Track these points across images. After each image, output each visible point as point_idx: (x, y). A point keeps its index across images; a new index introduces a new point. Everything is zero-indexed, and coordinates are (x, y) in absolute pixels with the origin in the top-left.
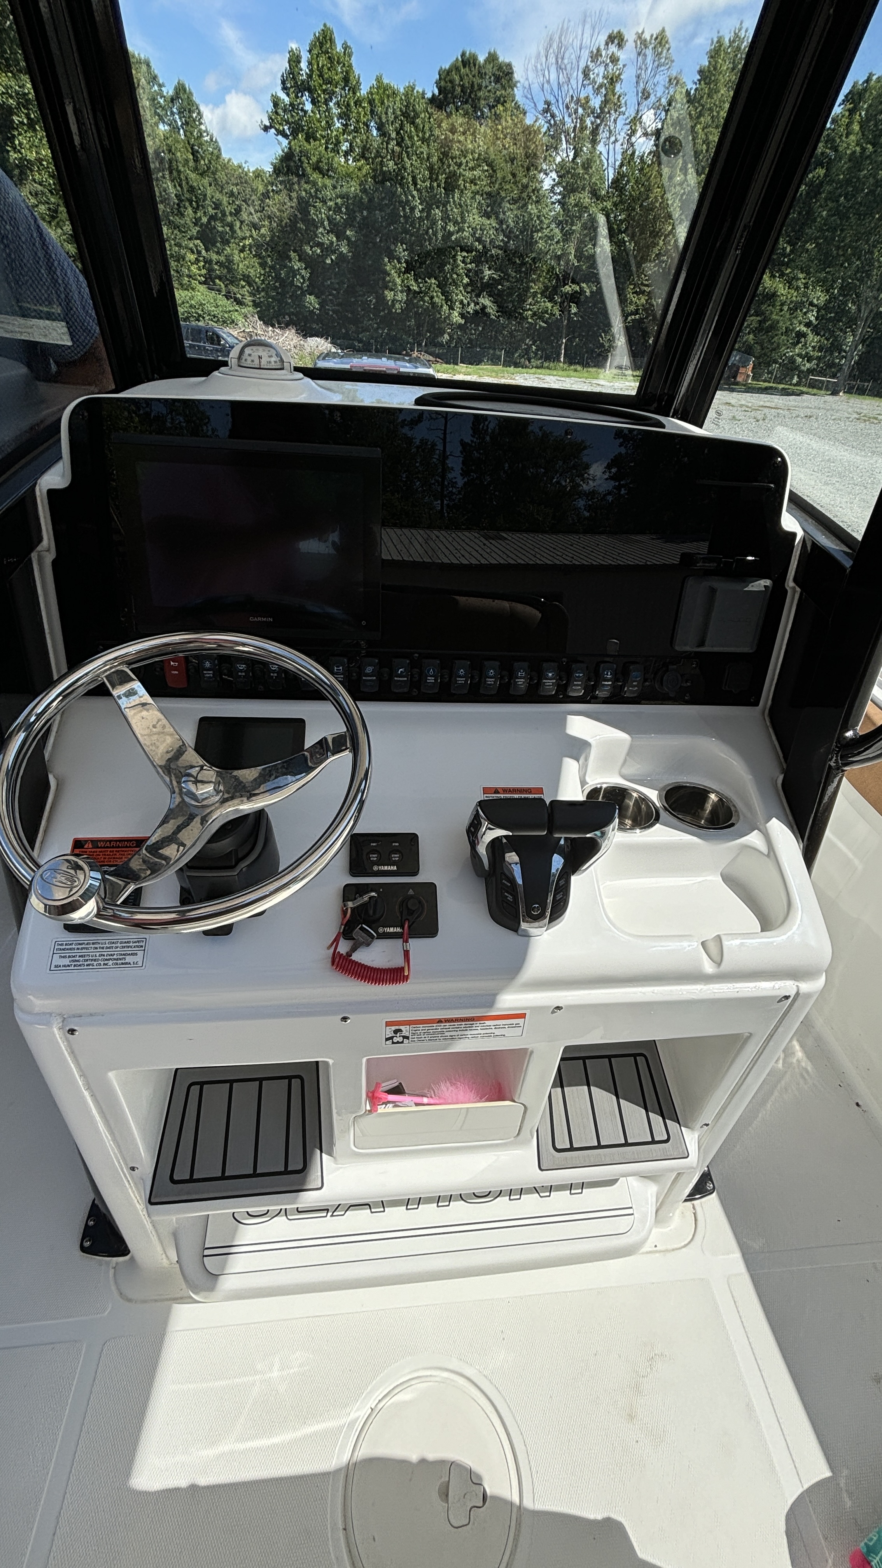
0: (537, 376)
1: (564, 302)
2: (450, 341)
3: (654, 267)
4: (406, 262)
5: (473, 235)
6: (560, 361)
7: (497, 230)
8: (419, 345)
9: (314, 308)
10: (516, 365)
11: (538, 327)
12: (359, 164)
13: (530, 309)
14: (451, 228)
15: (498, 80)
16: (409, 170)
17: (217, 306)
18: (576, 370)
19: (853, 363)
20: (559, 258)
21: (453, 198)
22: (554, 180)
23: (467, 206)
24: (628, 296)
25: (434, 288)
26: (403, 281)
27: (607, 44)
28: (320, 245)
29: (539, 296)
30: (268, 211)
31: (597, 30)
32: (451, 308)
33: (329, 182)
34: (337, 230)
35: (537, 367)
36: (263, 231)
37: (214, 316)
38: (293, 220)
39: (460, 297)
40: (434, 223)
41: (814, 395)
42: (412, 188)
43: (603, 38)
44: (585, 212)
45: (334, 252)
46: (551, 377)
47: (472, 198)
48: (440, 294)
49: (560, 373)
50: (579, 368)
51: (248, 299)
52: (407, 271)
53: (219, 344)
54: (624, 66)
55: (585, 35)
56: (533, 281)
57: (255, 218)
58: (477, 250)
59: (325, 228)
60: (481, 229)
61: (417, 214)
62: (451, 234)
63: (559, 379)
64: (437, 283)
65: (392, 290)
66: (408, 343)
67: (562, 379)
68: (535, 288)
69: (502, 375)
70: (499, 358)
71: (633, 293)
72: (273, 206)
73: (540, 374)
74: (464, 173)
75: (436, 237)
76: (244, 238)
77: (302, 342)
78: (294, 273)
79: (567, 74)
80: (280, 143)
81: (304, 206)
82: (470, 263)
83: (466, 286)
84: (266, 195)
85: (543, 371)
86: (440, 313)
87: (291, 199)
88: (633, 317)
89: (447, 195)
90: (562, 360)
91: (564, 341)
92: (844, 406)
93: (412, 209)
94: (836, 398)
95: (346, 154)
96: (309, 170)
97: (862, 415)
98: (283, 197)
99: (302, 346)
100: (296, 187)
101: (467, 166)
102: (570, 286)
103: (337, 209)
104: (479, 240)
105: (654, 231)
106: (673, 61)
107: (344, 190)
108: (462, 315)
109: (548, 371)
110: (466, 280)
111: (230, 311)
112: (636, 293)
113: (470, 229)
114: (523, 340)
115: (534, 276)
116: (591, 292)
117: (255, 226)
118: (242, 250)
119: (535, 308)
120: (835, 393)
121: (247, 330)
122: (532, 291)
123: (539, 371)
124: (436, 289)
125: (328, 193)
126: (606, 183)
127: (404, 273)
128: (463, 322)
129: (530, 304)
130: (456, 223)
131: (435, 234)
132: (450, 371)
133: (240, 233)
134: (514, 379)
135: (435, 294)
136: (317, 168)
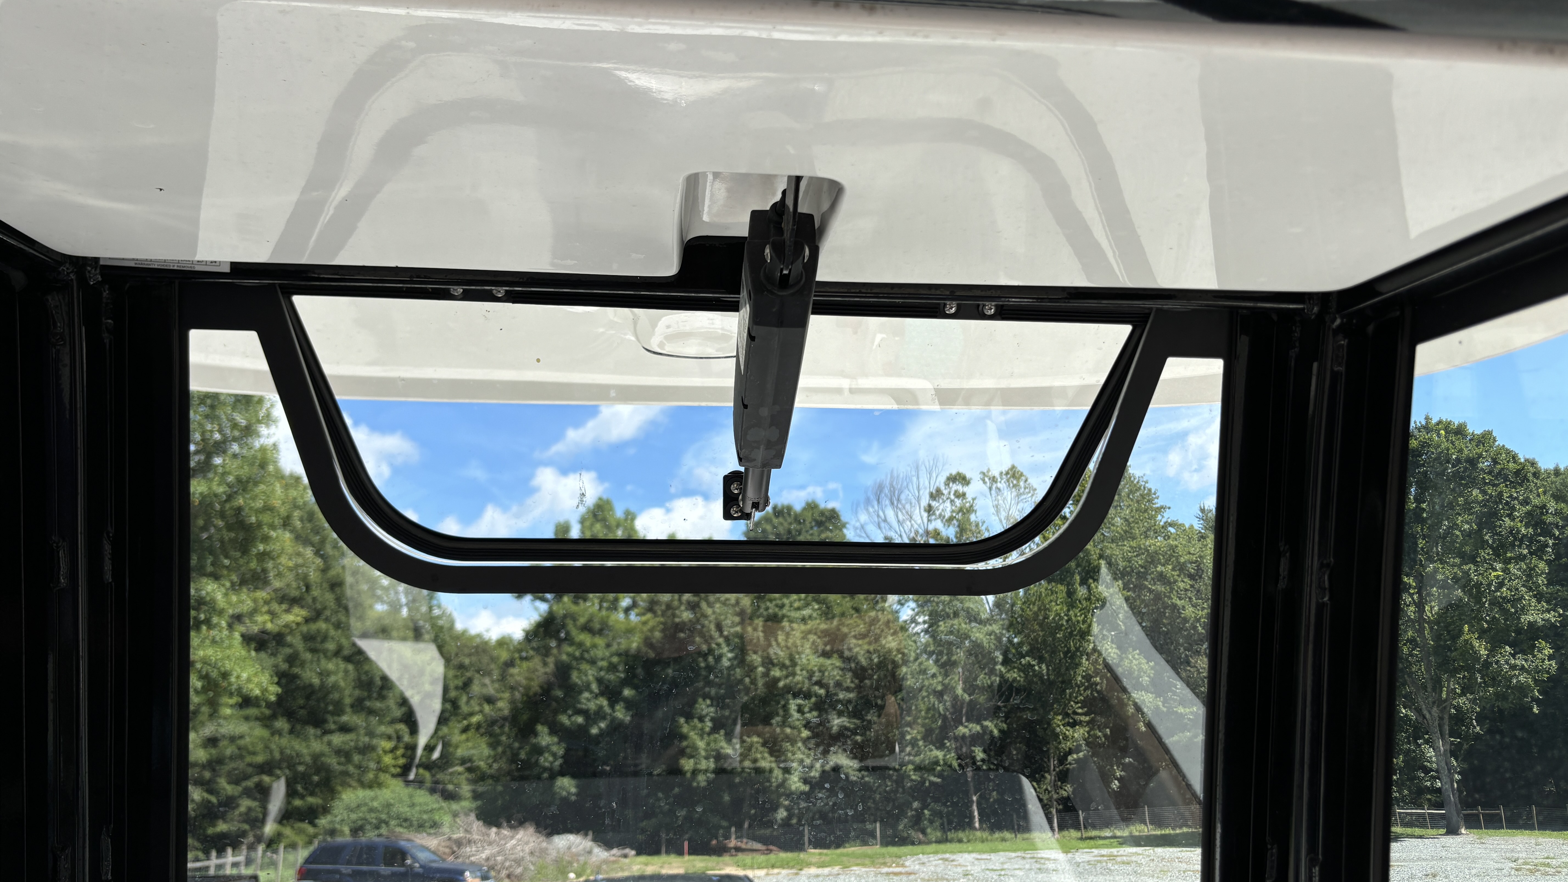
0: (940, 856)
1: (961, 747)
2: (790, 817)
3: (1085, 690)
4: (713, 720)
5: (810, 678)
6: (975, 829)
7: (842, 669)
8: (739, 826)
9: (569, 793)
10: (904, 841)
11: (927, 784)
12: (644, 618)
13: (910, 762)
14: (776, 673)
15: (820, 524)
16: (712, 618)
17: (413, 805)
18: (1004, 840)
19: (1456, 786)
20: (940, 695)
21: (776, 640)
22: (913, 610)
23: (796, 647)
24: (1058, 729)
25: (757, 749)
26: (708, 744)
27: (947, 484)
28: (585, 713)
29: (921, 743)
30: (511, 681)
31: (934, 475)
32: (787, 771)
33: (600, 641)
34: (612, 693)
35: (939, 842)
36: (500, 704)
37: (406, 820)
38: (546, 689)
39: (799, 756)
40: (752, 669)
41: (1421, 837)
42: (716, 635)
43: (942, 479)
44: (966, 639)
45: (604, 718)
46: (966, 856)
47: (803, 638)
48: (766, 755)
49: (980, 846)
50: (1007, 835)
51: (466, 789)
52: (715, 730)
53: (403, 864)
54: (974, 499)
55: (921, 480)
56: (909, 725)
57: (491, 690)
58: (816, 695)
59: (591, 692)
60: (820, 671)
61: (725, 663)
62: (777, 680)
63: (979, 857)
64: (761, 740)
65: (691, 757)
66: (721, 827)
67: (984, 856)
68: (913, 733)
69: (881, 860)
70: (872, 835)
71: (1064, 725)
72: (518, 674)
73: (945, 852)
74: (789, 614)
75: (756, 685)
76: (472, 714)
77: (544, 845)
78: (539, 751)
79: (907, 513)
80: (536, 609)
81: (563, 671)
82: (810, 712)
83: (805, 741)
84: (510, 664)
85: (948, 846)
86: (769, 781)
87: (545, 664)
88: (1075, 756)
89: (767, 638)
90: (977, 825)
91: (975, 798)
92: (1478, 850)
93: (718, 659)
94: (1457, 839)
95: (627, 610)
96: (574, 632)
97: (1520, 861)
98: (536, 662)
99: (543, 852)
100: (555, 651)
101: (791, 606)
102: (966, 727)
103: (612, 668)
104: (819, 683)
105: (1069, 651)
106: (1035, 490)
107: (623, 647)
108: (805, 781)
109: (957, 846)
110: (805, 733)
111: (432, 811)
112: (1068, 724)
113: (804, 672)
114: (909, 805)
115: (909, 719)
116: (1000, 731)
117: (490, 700)
118: (465, 730)
119: (917, 759)
120: (1452, 831)
121: (455, 836)
122: (908, 737)
123: (942, 847)
124: (761, 749)
125: (600, 652)
126: (987, 606)
127: (709, 734)
128: (807, 788)
129: (909, 754)
130: (783, 666)
131: (753, 682)
132: (791, 864)
133: (465, 709)
134: (903, 866)
135: (759, 756)
136: (587, 628)
